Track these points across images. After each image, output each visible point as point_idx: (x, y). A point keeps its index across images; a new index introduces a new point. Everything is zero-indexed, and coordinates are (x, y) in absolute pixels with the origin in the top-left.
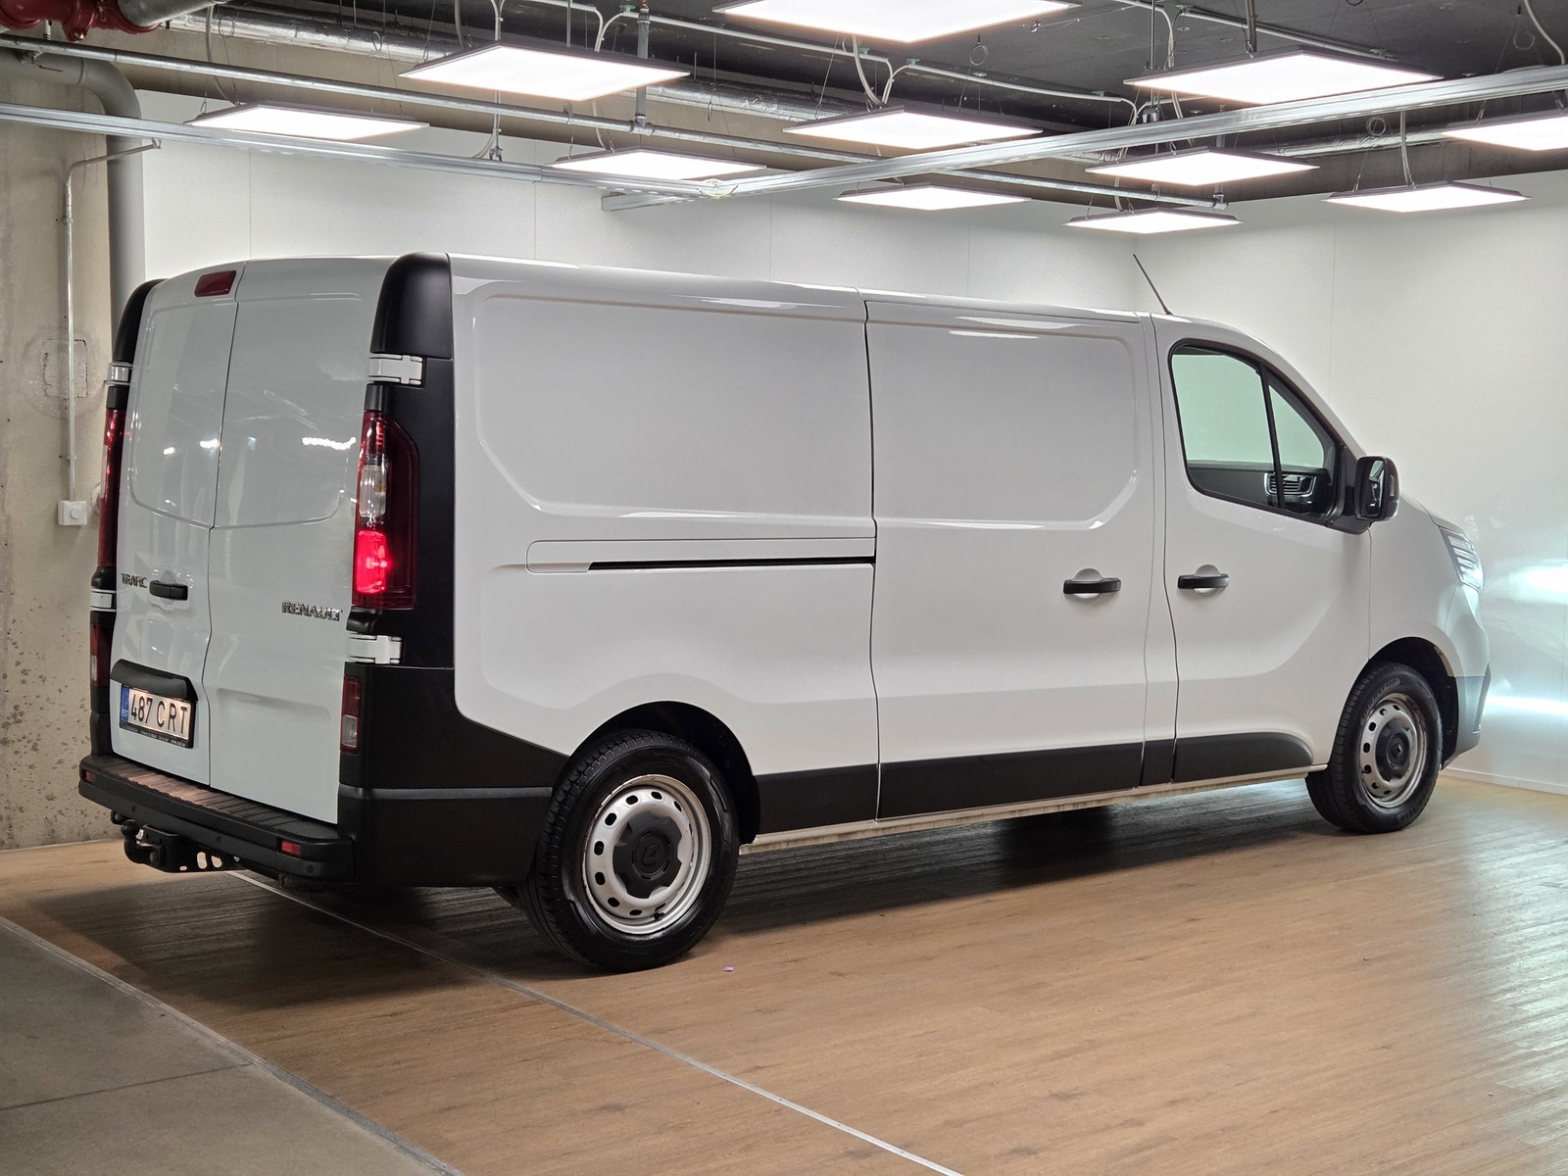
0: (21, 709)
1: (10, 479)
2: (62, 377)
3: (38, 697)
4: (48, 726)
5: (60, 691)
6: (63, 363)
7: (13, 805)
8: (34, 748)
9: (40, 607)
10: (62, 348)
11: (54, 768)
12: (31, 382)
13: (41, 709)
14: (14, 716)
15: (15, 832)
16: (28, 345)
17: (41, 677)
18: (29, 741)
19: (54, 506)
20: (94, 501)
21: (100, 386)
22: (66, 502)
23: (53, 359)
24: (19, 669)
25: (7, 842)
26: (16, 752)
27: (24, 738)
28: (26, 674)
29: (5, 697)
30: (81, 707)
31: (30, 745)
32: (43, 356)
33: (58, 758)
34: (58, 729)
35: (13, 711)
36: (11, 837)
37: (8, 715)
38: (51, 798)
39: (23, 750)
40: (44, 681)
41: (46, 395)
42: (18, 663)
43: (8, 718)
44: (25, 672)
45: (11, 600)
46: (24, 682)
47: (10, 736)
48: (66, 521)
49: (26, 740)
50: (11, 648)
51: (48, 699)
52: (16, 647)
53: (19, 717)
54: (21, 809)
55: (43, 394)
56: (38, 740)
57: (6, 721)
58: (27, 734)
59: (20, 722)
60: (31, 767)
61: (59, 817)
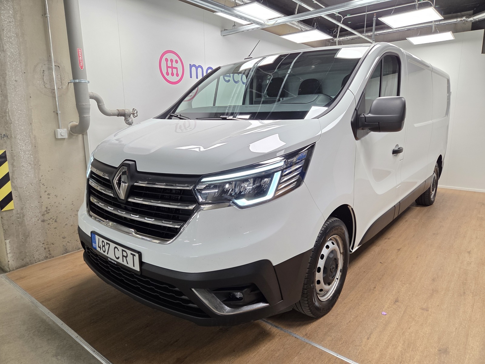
0: (49, 208)
1: (33, 121)
2: (51, 80)
3: (55, 203)
4: (60, 213)
5: (63, 200)
6: (51, 75)
7: (49, 243)
8: (56, 221)
9: (52, 170)
10: (50, 69)
11: (64, 227)
12: (38, 82)
13: (57, 207)
14: (46, 211)
15: (52, 252)
16: (35, 66)
17: (55, 195)
18: (53, 219)
19: (54, 131)
20: (69, 129)
21: (67, 84)
22: (58, 129)
23: (46, 73)
24: (46, 193)
25: (49, 256)
26: (49, 224)
27: (51, 218)
28: (50, 195)
29: (42, 204)
30: (72, 204)
31: (54, 221)
32: (42, 71)
33: (65, 223)
34: (64, 213)
35: (46, 209)
36: (50, 254)
37: (43, 211)
38: (64, 238)
39: (51, 223)
40: (57, 197)
41: (45, 87)
42: (45, 191)
43: (44, 212)
44: (49, 194)
45: (40, 168)
46: (49, 198)
47: (46, 219)
48: (59, 137)
49: (52, 219)
50: (42, 186)
51: (59, 203)
52: (44, 186)
53: (48, 211)
54: (53, 244)
55: (43, 87)
56: (57, 218)
57: (43, 213)
58: (52, 217)
59: (49, 213)
60: (55, 228)
61: (68, 244)
